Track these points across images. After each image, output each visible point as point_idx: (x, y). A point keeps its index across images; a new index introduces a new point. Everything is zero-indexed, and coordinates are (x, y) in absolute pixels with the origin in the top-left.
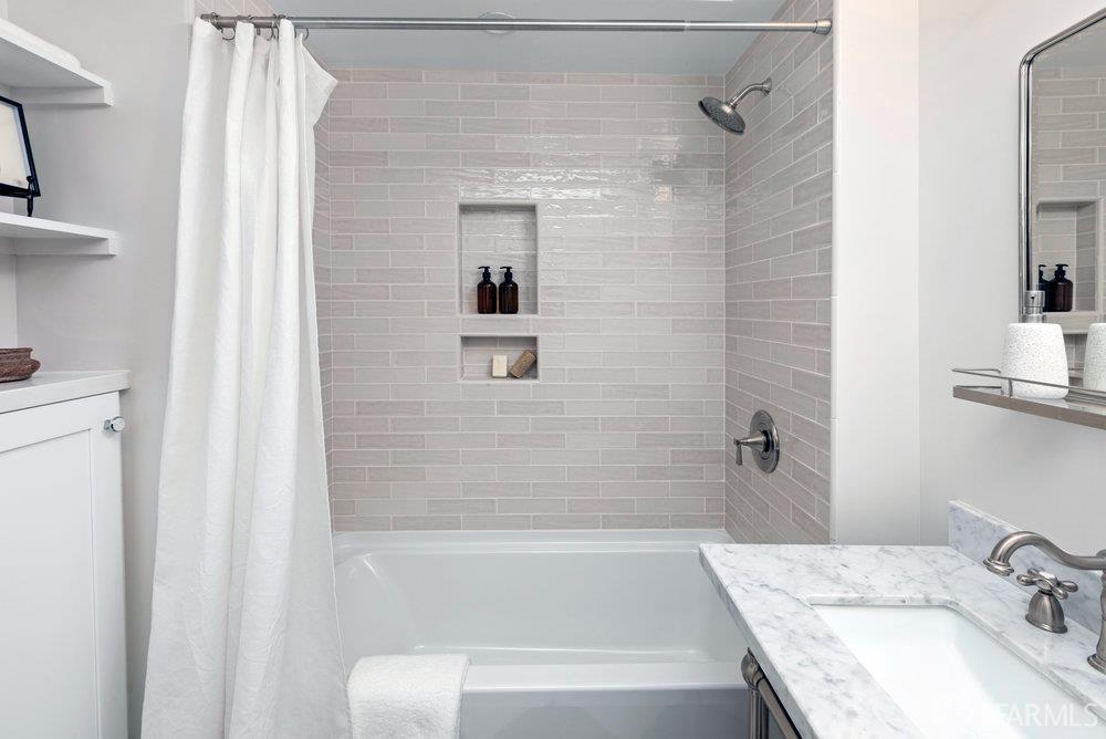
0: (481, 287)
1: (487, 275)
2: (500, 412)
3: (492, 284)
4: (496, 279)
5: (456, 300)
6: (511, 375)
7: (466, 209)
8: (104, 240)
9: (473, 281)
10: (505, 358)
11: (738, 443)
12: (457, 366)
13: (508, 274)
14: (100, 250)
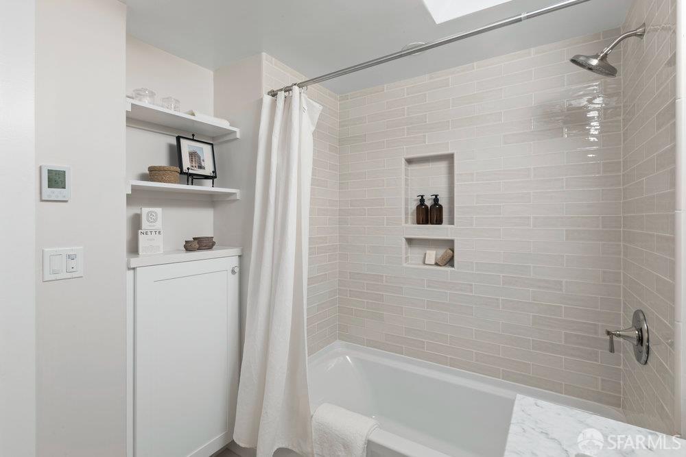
0: (418, 208)
1: (422, 200)
2: (429, 286)
3: (426, 206)
4: (429, 203)
5: (403, 216)
6: (437, 264)
7: (410, 161)
8: (234, 193)
9: (413, 205)
10: (434, 252)
11: (608, 333)
12: (404, 256)
13: (436, 200)
14: (232, 198)
